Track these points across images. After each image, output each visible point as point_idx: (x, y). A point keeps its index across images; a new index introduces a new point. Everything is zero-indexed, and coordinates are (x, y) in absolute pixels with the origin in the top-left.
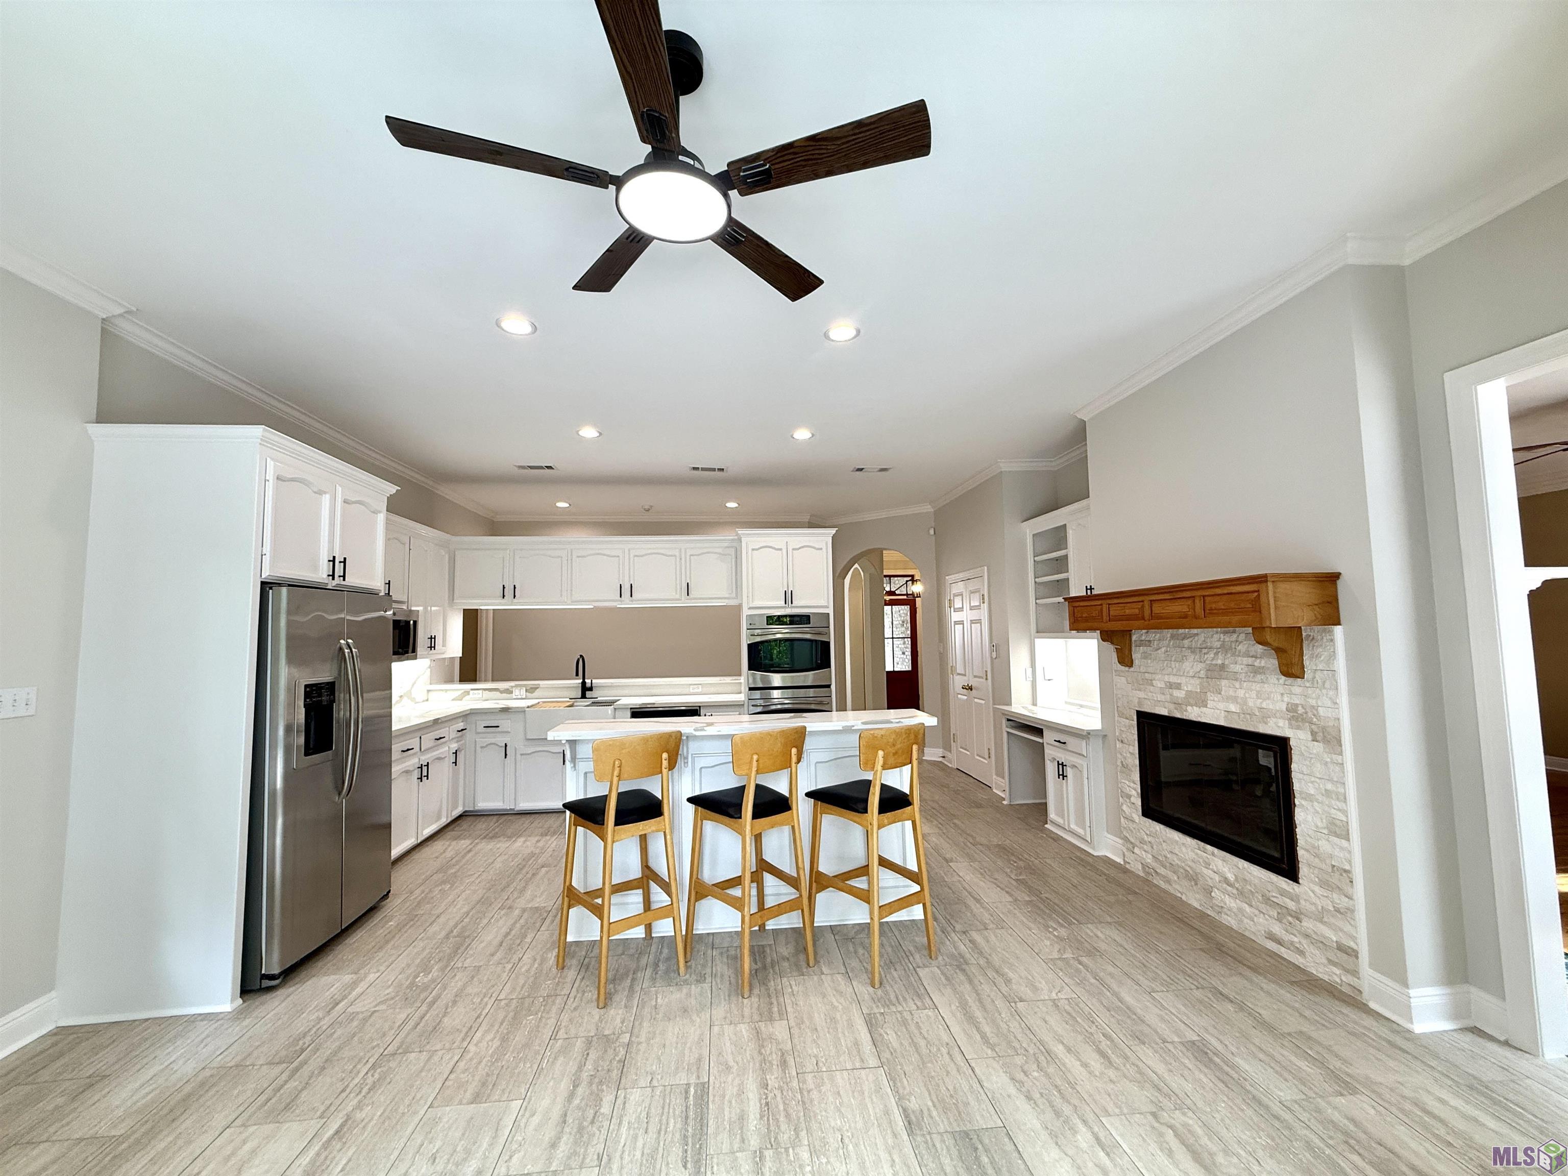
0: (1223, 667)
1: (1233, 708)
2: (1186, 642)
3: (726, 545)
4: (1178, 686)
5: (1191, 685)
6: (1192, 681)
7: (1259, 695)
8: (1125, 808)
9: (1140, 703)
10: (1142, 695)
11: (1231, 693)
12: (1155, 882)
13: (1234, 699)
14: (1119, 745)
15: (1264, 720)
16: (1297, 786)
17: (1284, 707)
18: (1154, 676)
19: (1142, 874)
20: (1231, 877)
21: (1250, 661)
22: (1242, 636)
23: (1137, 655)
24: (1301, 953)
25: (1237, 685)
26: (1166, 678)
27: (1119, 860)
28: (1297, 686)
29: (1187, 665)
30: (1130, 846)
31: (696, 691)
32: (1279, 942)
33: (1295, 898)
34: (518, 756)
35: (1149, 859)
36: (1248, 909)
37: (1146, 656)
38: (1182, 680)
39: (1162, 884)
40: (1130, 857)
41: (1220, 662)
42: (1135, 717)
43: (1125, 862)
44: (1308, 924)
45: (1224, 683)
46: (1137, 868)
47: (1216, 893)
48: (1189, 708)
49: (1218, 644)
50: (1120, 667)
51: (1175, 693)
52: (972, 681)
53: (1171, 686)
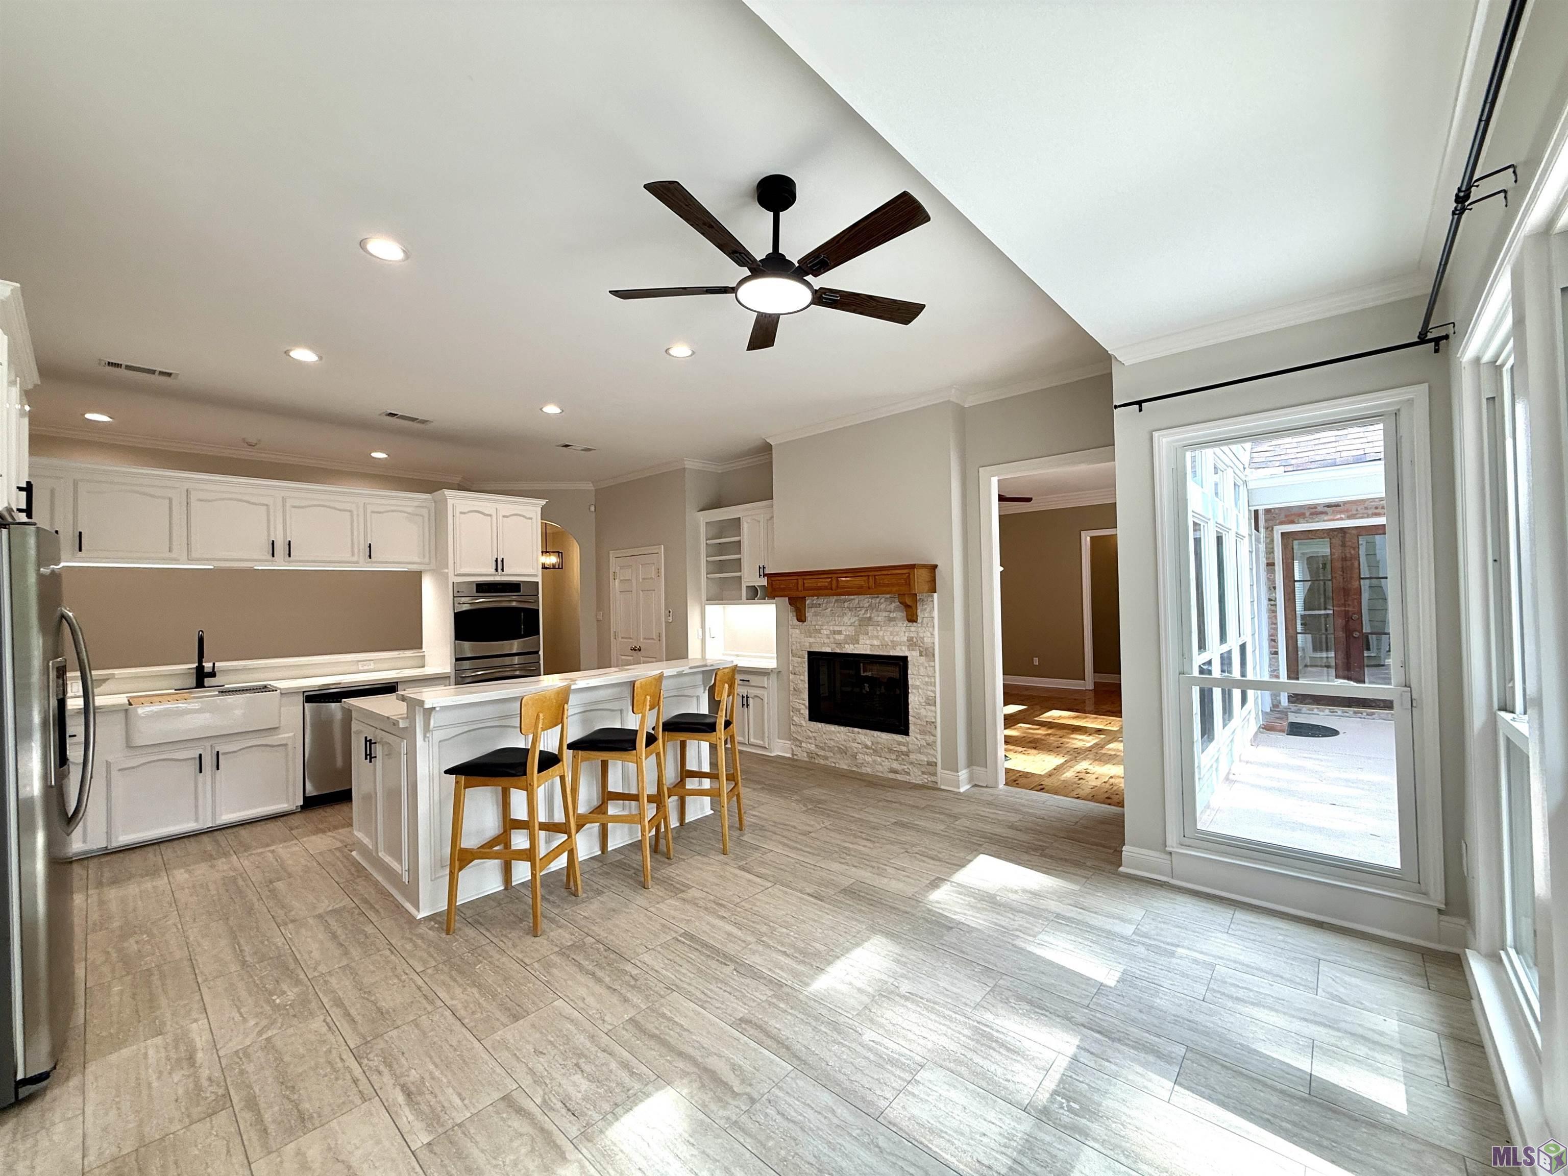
0: (870, 618)
1: (876, 642)
2: (846, 604)
3: (416, 504)
4: (840, 632)
5: (848, 631)
6: (850, 628)
7: (891, 634)
8: (795, 718)
9: (810, 647)
10: (812, 640)
11: (875, 633)
12: (816, 761)
13: (877, 637)
14: (791, 676)
15: (894, 648)
16: (910, 682)
17: (905, 639)
18: (821, 627)
19: (807, 759)
20: (869, 744)
21: (886, 614)
22: (883, 600)
23: (809, 614)
24: (908, 774)
25: (879, 628)
26: (831, 628)
27: (789, 755)
28: (913, 627)
29: (846, 619)
30: (798, 743)
32: (896, 772)
33: (906, 744)
35: (813, 747)
36: (879, 759)
37: (816, 614)
38: (842, 628)
39: (822, 762)
40: (798, 751)
41: (868, 615)
42: (806, 656)
43: (793, 755)
44: (913, 757)
45: (870, 628)
46: (803, 756)
47: (860, 756)
48: (847, 646)
49: (867, 605)
50: (796, 622)
51: (837, 637)
52: (641, 643)
53: (834, 632)
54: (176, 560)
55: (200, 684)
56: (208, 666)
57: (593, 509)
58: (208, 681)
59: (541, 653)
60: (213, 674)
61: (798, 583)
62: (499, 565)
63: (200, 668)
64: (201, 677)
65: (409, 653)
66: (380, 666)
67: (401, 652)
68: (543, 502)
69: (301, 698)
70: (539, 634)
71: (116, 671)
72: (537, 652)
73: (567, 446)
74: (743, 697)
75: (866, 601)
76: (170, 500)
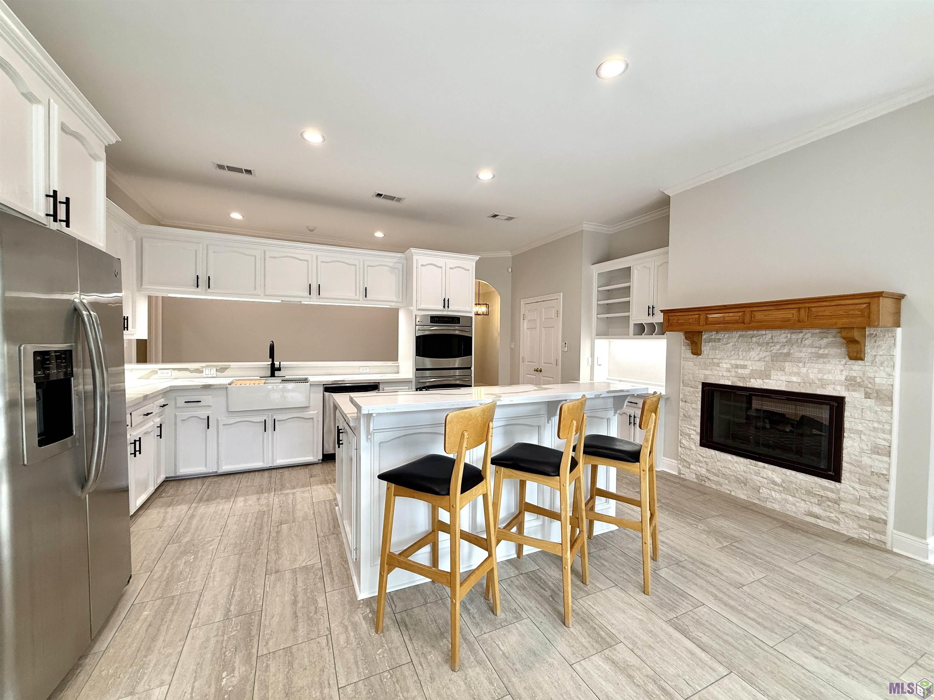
0: (788, 354)
1: (794, 379)
2: (754, 339)
3: (396, 260)
4: (744, 367)
5: (760, 366)
6: (758, 363)
7: (820, 371)
8: (684, 441)
9: (705, 379)
10: (707, 372)
11: (795, 370)
12: (707, 485)
13: (798, 374)
14: (681, 404)
15: (823, 387)
16: (847, 425)
17: (843, 378)
18: (721, 361)
19: (695, 480)
20: (779, 481)
21: (814, 350)
22: (809, 335)
23: (706, 348)
24: (837, 523)
25: (801, 365)
26: (733, 362)
27: (675, 473)
28: (857, 365)
29: (753, 354)
30: (687, 465)
31: (365, 371)
32: (817, 517)
33: (838, 491)
34: (221, 427)
35: (703, 471)
36: (791, 498)
37: (714, 348)
38: (748, 363)
39: (714, 486)
40: (684, 470)
41: (785, 351)
42: (700, 387)
43: (680, 473)
44: (843, 505)
45: (787, 364)
46: (692, 477)
47: (763, 490)
48: (752, 380)
49: (785, 340)
50: (689, 354)
51: (740, 371)
52: (542, 366)
53: (737, 366)
54: (258, 295)
55: (273, 375)
56: (277, 364)
57: (510, 270)
58: (277, 373)
59: (473, 368)
60: (279, 369)
61: (699, 318)
62: (446, 303)
63: (273, 365)
64: (274, 370)
65: (390, 363)
66: (373, 371)
67: (385, 362)
68: (477, 258)
69: (321, 389)
70: (471, 355)
71: (232, 364)
72: (470, 368)
73: (495, 216)
74: (630, 416)
75: (782, 336)
76: (255, 257)
